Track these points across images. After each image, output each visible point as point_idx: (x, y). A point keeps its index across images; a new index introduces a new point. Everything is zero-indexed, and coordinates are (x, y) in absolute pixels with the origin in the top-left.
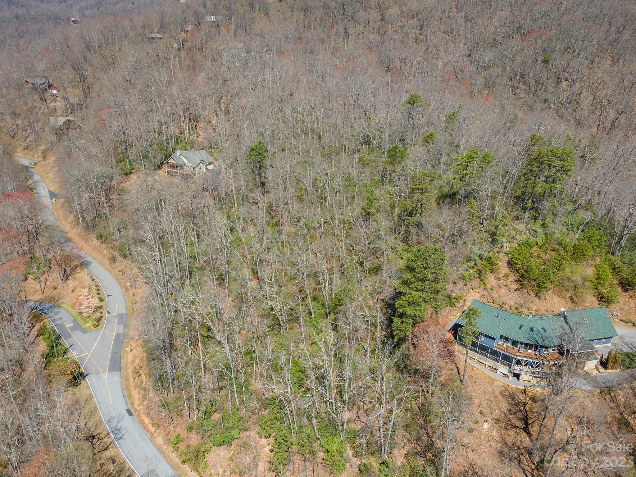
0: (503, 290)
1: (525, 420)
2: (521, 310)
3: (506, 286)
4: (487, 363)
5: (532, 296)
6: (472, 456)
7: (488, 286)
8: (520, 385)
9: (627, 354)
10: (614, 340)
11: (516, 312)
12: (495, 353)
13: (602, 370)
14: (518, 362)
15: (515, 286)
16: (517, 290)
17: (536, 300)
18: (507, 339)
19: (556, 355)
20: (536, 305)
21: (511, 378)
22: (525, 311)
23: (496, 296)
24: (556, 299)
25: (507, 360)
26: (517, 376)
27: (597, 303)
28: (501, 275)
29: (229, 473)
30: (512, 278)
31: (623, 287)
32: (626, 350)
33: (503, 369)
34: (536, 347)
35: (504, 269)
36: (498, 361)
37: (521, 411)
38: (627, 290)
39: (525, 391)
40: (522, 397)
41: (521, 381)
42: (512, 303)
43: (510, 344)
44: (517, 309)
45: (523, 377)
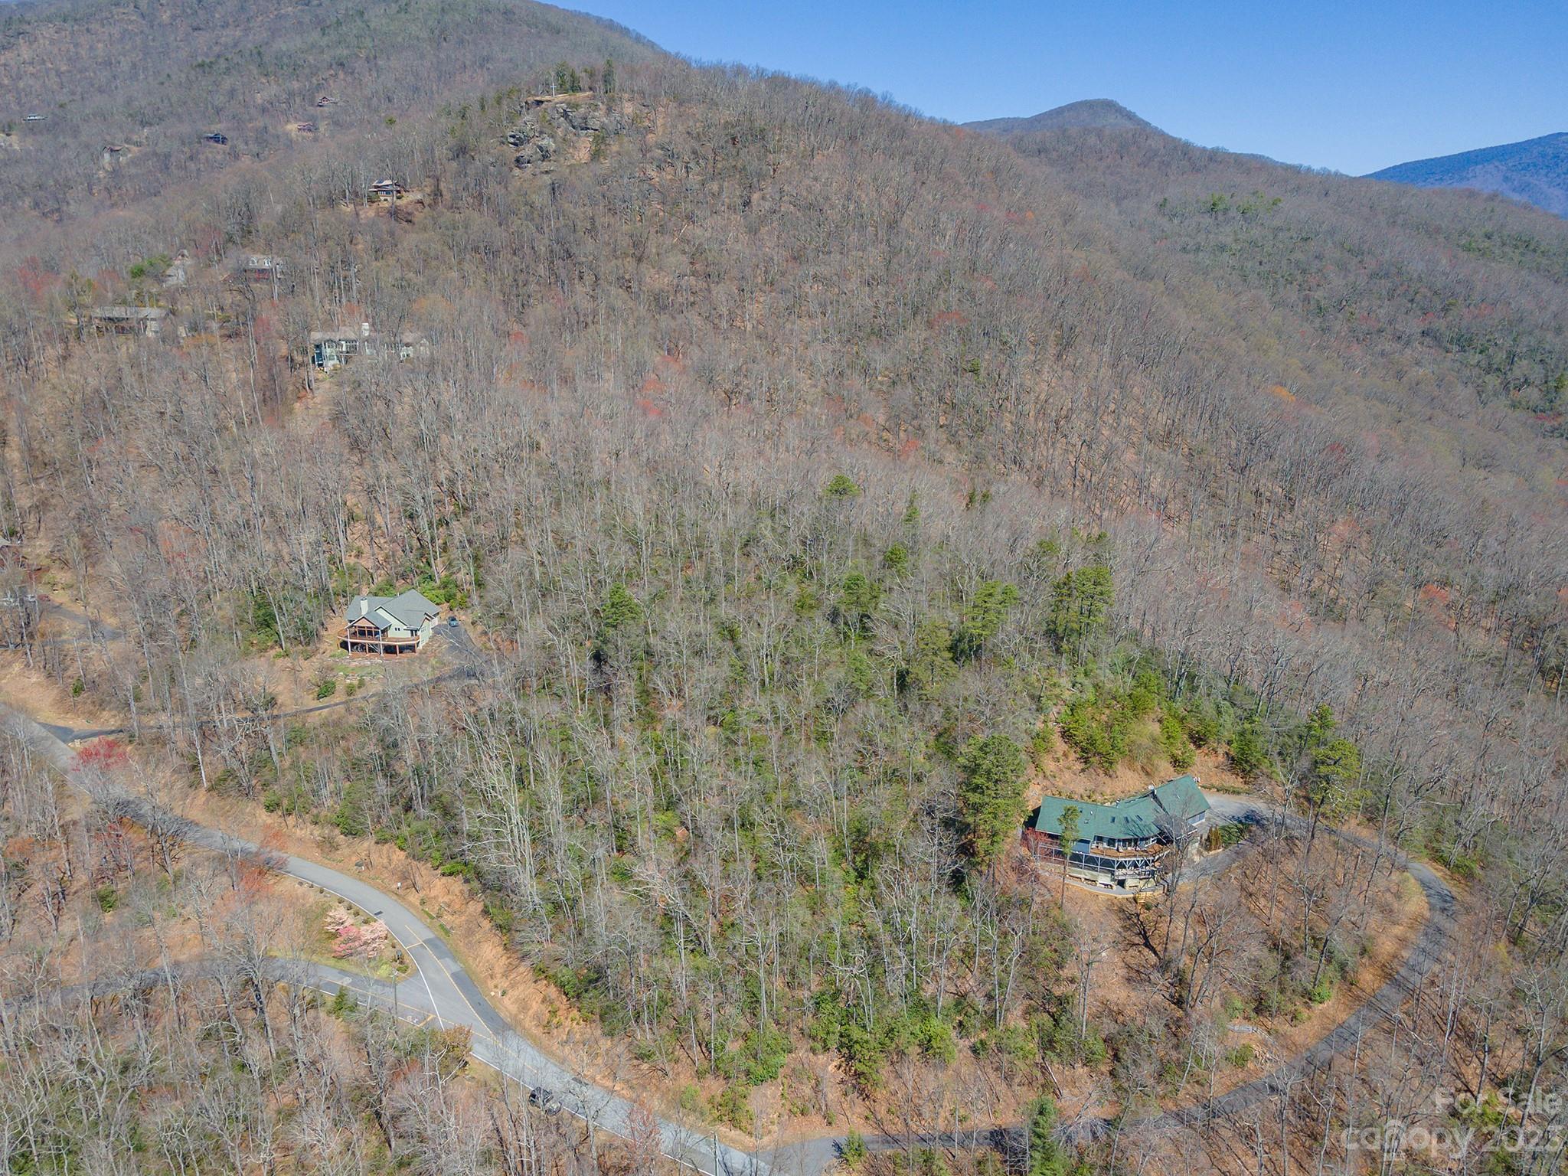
0: (1067, 775)
1: (1144, 935)
2: (1094, 798)
3: (1069, 768)
4: (1082, 876)
5: (1102, 778)
6: (1100, 993)
7: (1048, 773)
8: (1127, 894)
9: (1223, 828)
10: (1207, 814)
11: (1090, 801)
12: (1091, 861)
13: (1205, 853)
14: (1121, 866)
15: (1079, 766)
16: (1083, 770)
17: (1107, 779)
18: (1100, 839)
19: (1157, 847)
20: (1109, 787)
21: (1115, 887)
22: (1100, 798)
23: (1061, 784)
24: (1130, 774)
25: (1108, 865)
26: (1121, 883)
27: (1172, 769)
28: (1059, 754)
29: (786, 1117)
30: (1072, 756)
31: (1194, 743)
32: (1221, 824)
33: (1104, 879)
34: (1136, 841)
35: (1060, 745)
36: (1094, 869)
37: (1135, 924)
38: (1199, 747)
39: (1135, 899)
40: (1132, 909)
41: (1127, 888)
42: (1082, 791)
43: (1105, 845)
44: (1089, 797)
45: (1129, 882)
